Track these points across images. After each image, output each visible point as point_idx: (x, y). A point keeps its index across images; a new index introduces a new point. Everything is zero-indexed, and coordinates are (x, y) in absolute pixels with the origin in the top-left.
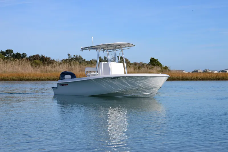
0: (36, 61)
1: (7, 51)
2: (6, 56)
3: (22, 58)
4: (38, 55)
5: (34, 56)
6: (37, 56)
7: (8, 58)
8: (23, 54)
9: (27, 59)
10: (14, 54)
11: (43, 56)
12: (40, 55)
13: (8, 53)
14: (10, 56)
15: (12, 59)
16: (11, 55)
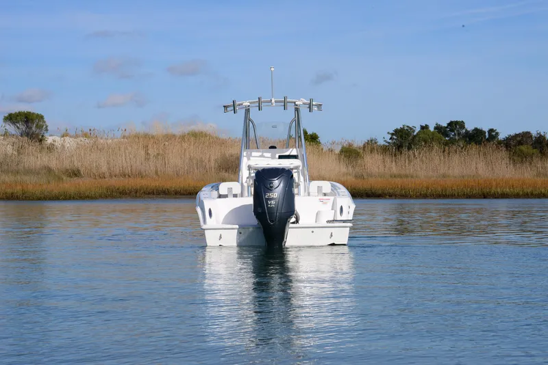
0: (523, 148)
1: (451, 124)
2: (447, 136)
3: (488, 140)
4: (528, 133)
5: (517, 135)
6: (527, 135)
7: (452, 141)
8: (491, 131)
9: (500, 143)
10: (467, 132)
11: (542, 134)
12: (534, 133)
13: (452, 130)
14: (457, 137)
15: (461, 144)
16: (459, 134)
